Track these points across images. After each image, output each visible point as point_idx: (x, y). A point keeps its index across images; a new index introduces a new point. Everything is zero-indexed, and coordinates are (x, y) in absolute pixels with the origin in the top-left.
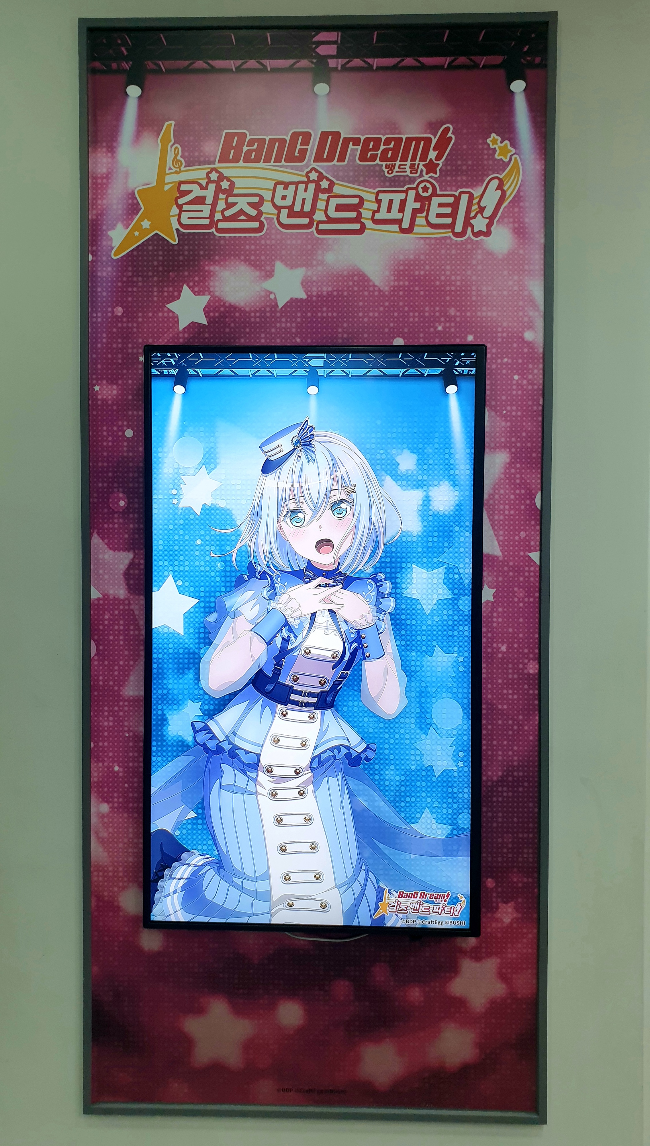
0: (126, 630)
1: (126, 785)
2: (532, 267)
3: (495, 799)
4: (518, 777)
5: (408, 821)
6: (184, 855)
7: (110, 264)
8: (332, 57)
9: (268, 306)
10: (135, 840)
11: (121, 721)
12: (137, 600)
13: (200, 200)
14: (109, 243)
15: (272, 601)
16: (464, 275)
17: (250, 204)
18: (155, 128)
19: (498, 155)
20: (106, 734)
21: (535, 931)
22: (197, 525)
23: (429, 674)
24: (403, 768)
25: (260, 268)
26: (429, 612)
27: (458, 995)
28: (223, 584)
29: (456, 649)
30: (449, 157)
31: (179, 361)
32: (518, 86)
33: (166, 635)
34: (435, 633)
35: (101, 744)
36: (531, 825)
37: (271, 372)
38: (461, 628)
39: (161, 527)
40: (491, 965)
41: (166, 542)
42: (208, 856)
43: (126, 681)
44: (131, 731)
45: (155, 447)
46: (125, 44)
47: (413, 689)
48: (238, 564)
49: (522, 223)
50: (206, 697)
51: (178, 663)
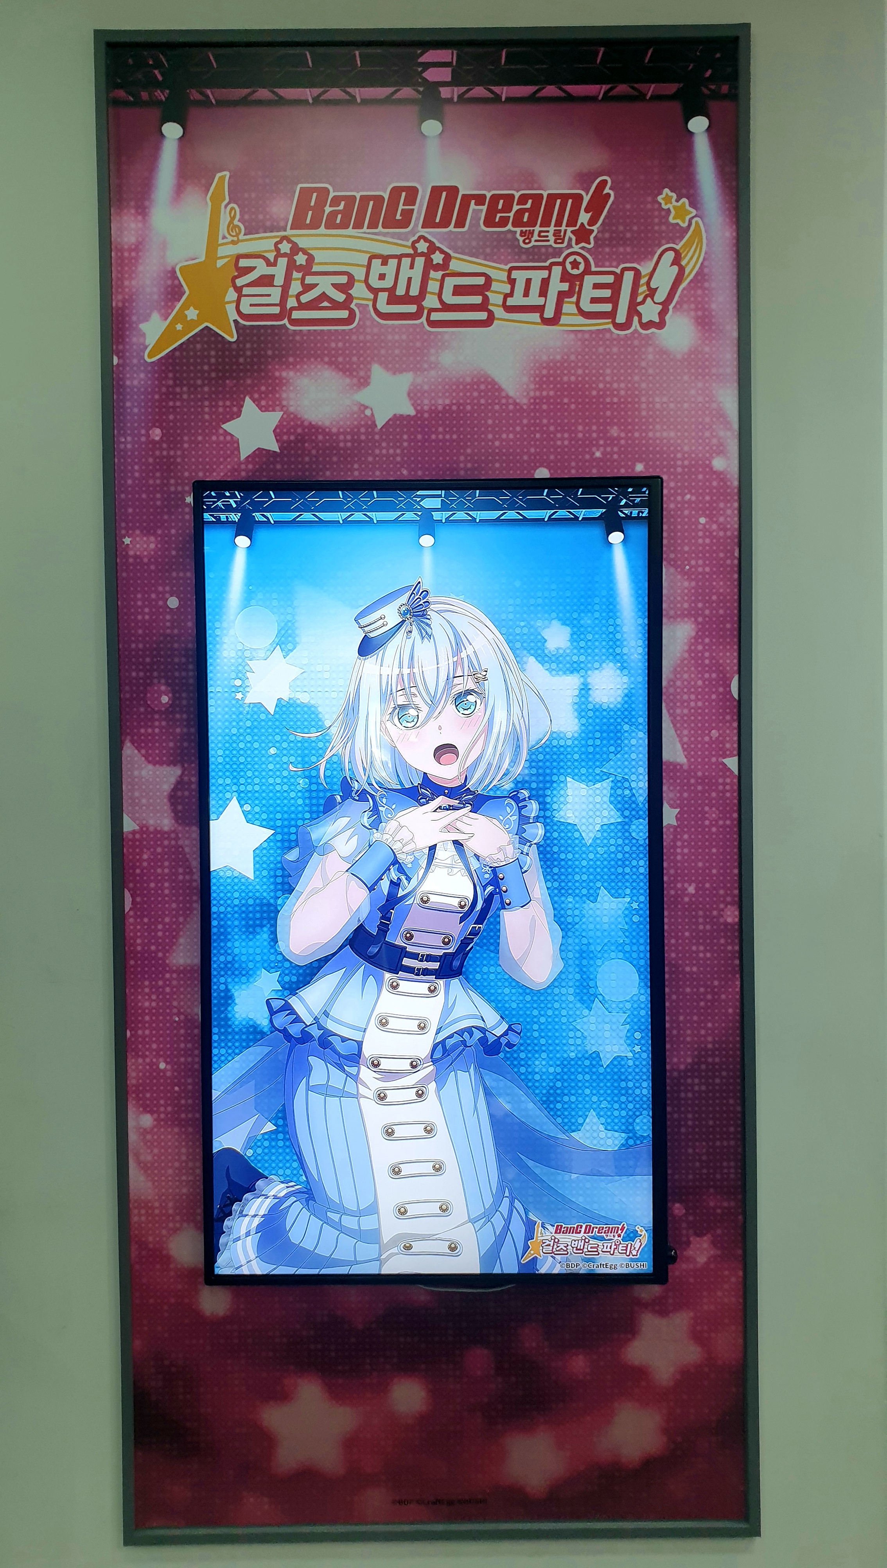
0: (174, 874)
1: (177, 1088)
2: (721, 370)
3: (683, 1095)
4: (714, 1064)
5: (566, 1128)
6: (260, 1183)
7: (142, 368)
8: (445, 84)
9: (362, 426)
10: (190, 1164)
11: (168, 1000)
12: (187, 832)
13: (266, 281)
14: (141, 340)
15: (375, 831)
16: (629, 382)
17: (335, 286)
18: (203, 181)
19: (674, 218)
20: (147, 1018)
21: (741, 1273)
22: (270, 727)
23: (591, 926)
24: (558, 1055)
25: (351, 374)
26: (590, 841)
27: (637, 1363)
28: (307, 809)
29: (628, 891)
30: (607, 221)
31: (242, 502)
32: (698, 124)
33: (229, 880)
34: (598, 870)
35: (140, 1032)
36: (732, 1129)
37: (369, 517)
38: (634, 863)
39: (220, 731)
40: (681, 1320)
41: (227, 752)
42: (293, 1184)
43: (174, 944)
44: (182, 1013)
45: (210, 621)
46: (158, 65)
47: (570, 948)
48: (328, 780)
49: (706, 310)
50: (287, 965)
51: (247, 919)
